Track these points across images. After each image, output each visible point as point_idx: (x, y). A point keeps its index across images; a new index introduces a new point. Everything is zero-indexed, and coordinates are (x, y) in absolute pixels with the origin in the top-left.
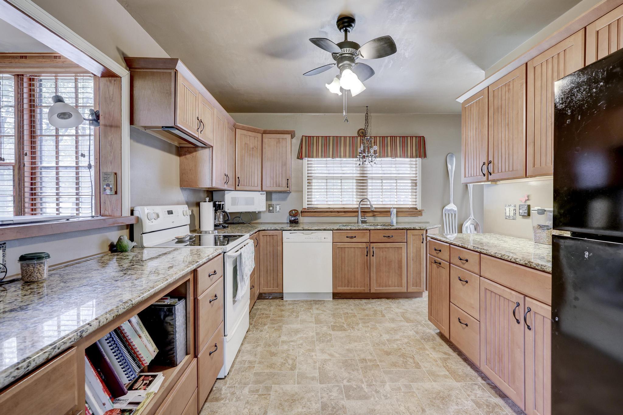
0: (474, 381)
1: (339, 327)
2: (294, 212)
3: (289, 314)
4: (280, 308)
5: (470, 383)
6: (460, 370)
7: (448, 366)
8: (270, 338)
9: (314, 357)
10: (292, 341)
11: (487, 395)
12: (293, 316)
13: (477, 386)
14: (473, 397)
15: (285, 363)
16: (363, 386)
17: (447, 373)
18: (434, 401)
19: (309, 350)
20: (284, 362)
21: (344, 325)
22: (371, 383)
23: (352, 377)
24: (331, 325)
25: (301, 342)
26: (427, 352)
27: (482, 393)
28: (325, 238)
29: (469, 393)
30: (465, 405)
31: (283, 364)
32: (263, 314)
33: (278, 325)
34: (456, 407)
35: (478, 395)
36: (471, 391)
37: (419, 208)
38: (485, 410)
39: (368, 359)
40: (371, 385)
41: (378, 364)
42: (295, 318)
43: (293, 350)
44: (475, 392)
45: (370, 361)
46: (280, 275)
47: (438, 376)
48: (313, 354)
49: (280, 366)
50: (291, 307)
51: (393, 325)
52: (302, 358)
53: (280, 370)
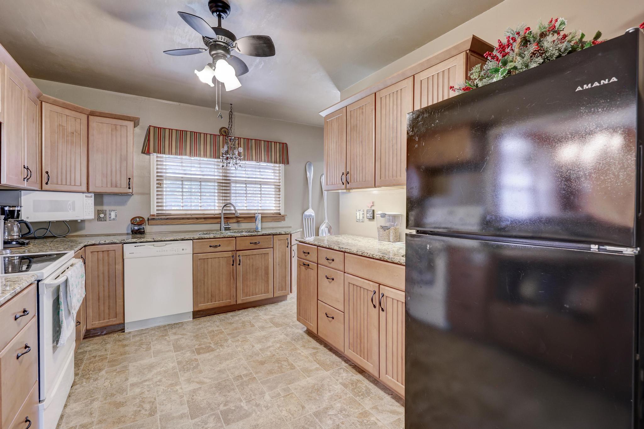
0: (339, 366)
1: (205, 348)
2: (138, 219)
3: (136, 348)
4: (120, 343)
5: (337, 369)
6: (328, 360)
7: (317, 359)
8: (111, 385)
9: (180, 391)
10: (146, 381)
11: (350, 375)
12: (142, 349)
13: (342, 370)
14: (340, 381)
15: (140, 411)
16: (242, 404)
17: (318, 366)
18: (311, 395)
19: (172, 385)
20: (139, 409)
21: (211, 345)
22: (250, 399)
23: (228, 399)
24: (196, 349)
25: (159, 378)
26: (299, 351)
27: (346, 375)
28: (183, 250)
29: (337, 378)
30: (336, 389)
31: (136, 413)
32: (95, 357)
33: (121, 365)
34: (329, 394)
35: (344, 378)
36: (338, 376)
37: (283, 213)
38: (351, 389)
39: (243, 375)
40: (251, 401)
41: (255, 376)
42: (146, 350)
43: (148, 391)
44: (341, 375)
45: (246, 375)
46: (119, 301)
47: (311, 371)
48: (178, 387)
49: (133, 417)
50: (138, 339)
51: (263, 333)
52: (163, 397)
53: (134, 422)
